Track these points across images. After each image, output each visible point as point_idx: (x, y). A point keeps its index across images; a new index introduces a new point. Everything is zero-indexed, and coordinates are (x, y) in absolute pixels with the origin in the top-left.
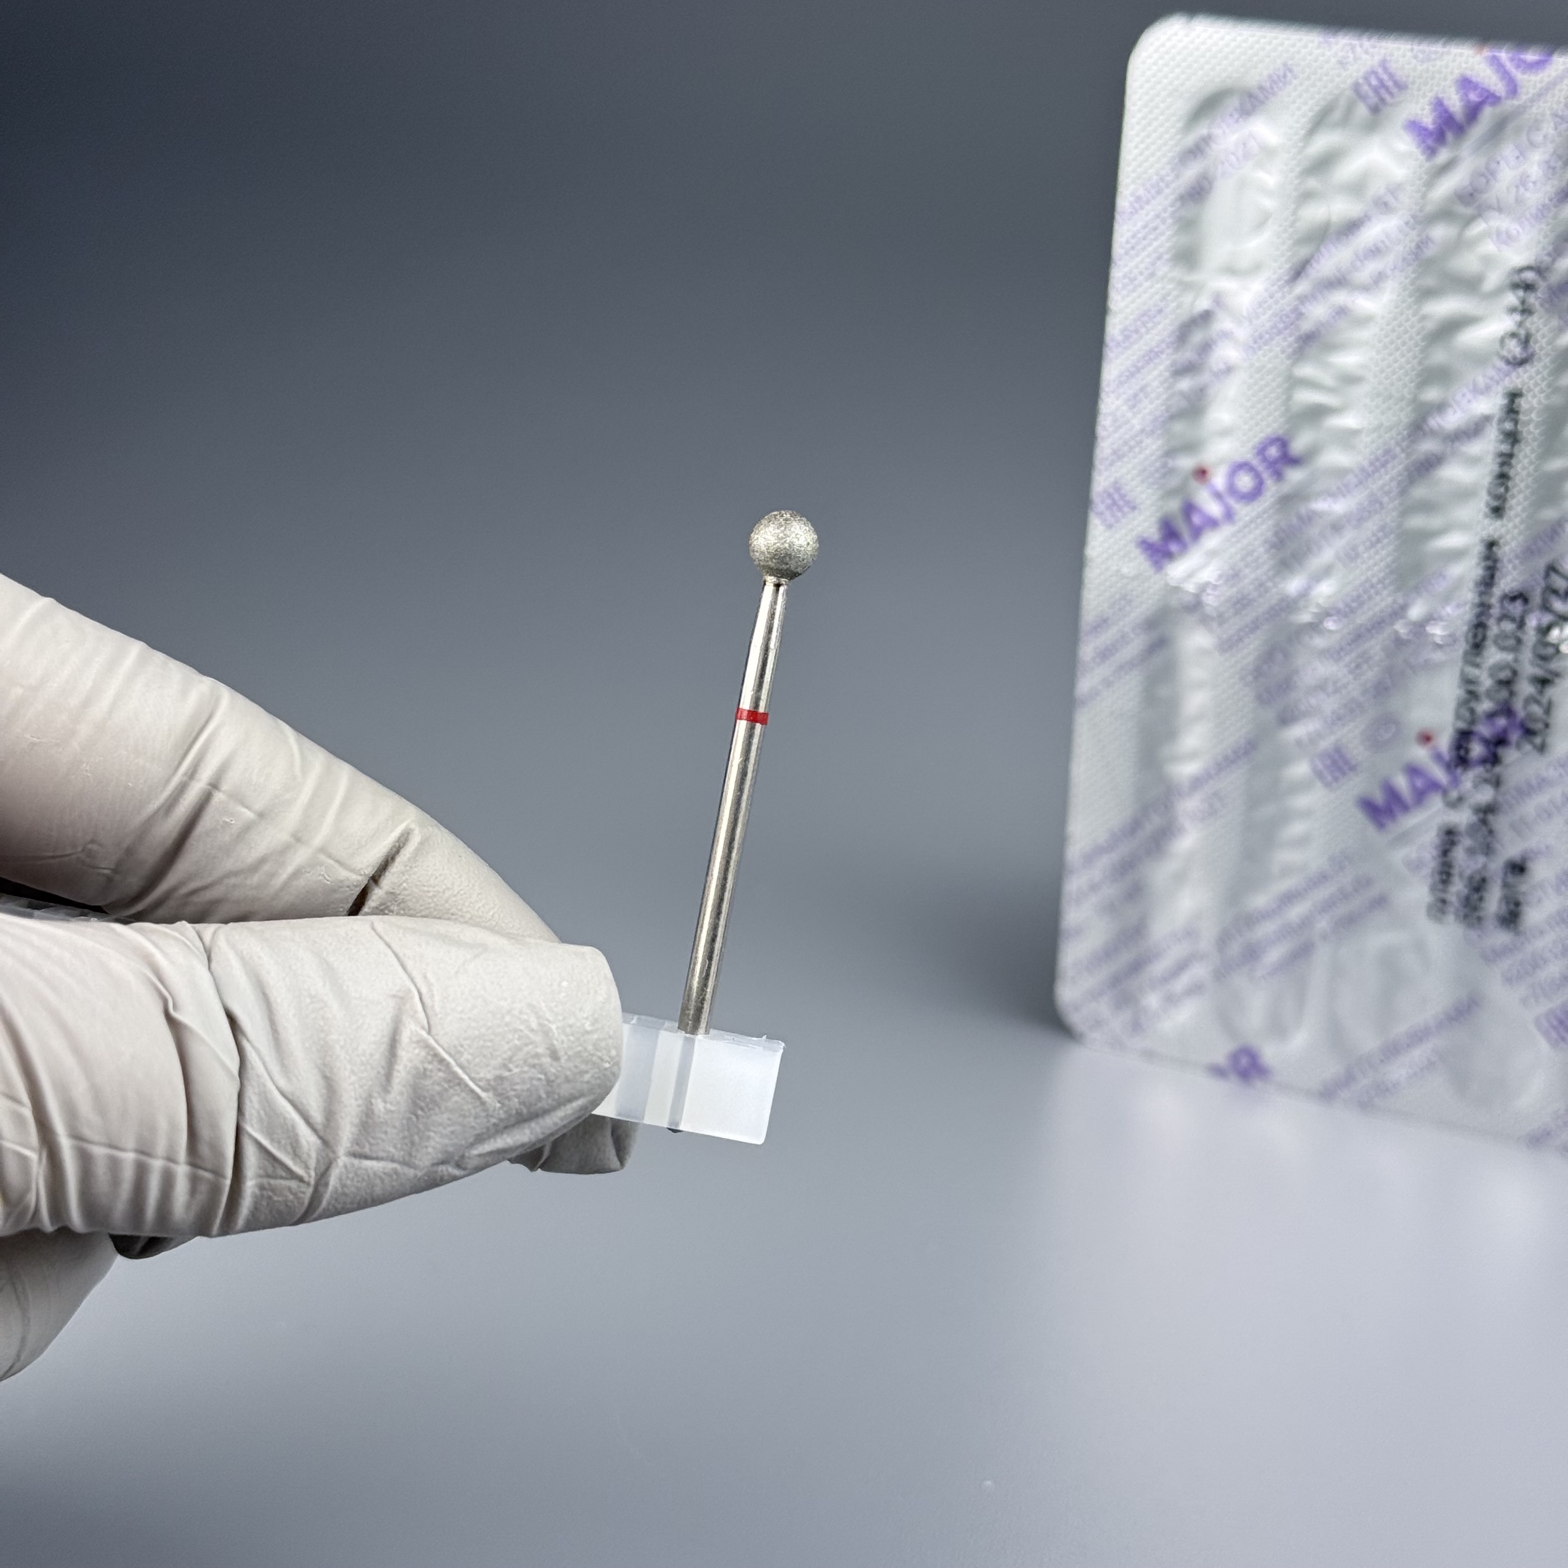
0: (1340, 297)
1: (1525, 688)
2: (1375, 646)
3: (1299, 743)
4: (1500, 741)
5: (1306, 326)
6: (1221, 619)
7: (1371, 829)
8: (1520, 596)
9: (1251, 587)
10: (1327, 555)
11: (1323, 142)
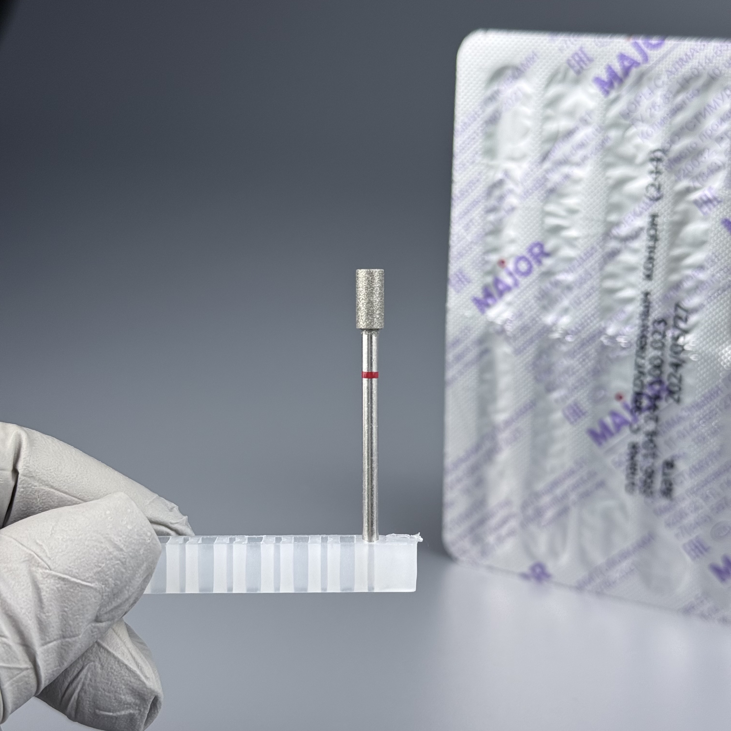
0: (566, 170)
1: (668, 369)
2: (592, 350)
3: (557, 401)
4: (657, 397)
5: (549, 185)
6: (515, 338)
7: (595, 446)
8: (663, 321)
9: (529, 321)
10: (565, 303)
11: (554, 90)
